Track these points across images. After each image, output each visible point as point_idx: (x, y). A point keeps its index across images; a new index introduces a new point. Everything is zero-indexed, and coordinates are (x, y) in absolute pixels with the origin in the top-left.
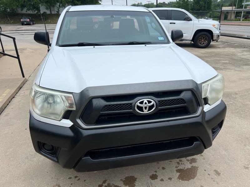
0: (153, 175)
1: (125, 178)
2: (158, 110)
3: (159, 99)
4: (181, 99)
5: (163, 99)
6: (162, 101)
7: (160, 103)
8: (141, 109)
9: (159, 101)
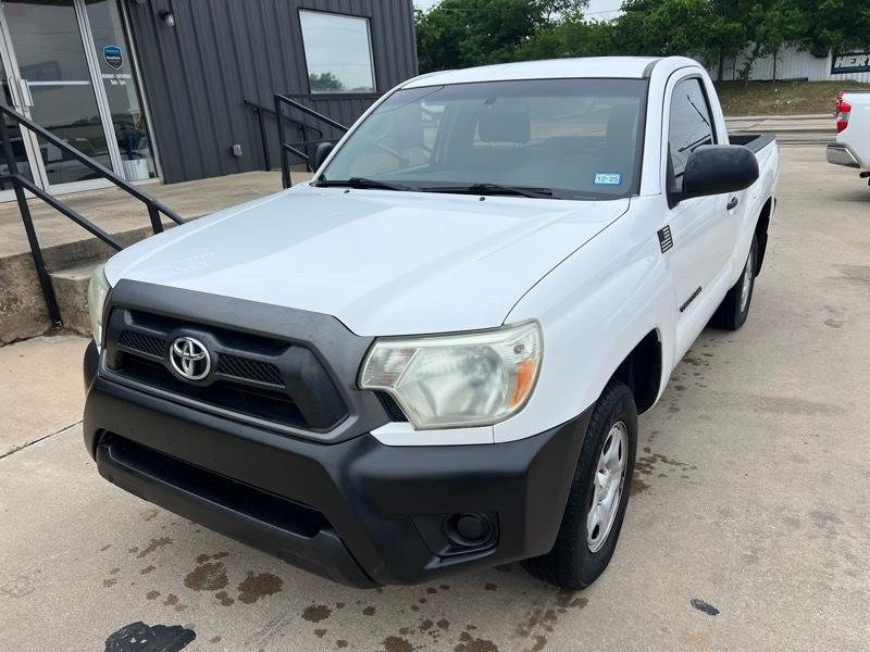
0: (324, 607)
1: (260, 575)
2: (215, 379)
3: (221, 348)
4: (275, 367)
5: (230, 350)
6: (229, 356)
7: (223, 362)
8: (178, 360)
9: (221, 355)
